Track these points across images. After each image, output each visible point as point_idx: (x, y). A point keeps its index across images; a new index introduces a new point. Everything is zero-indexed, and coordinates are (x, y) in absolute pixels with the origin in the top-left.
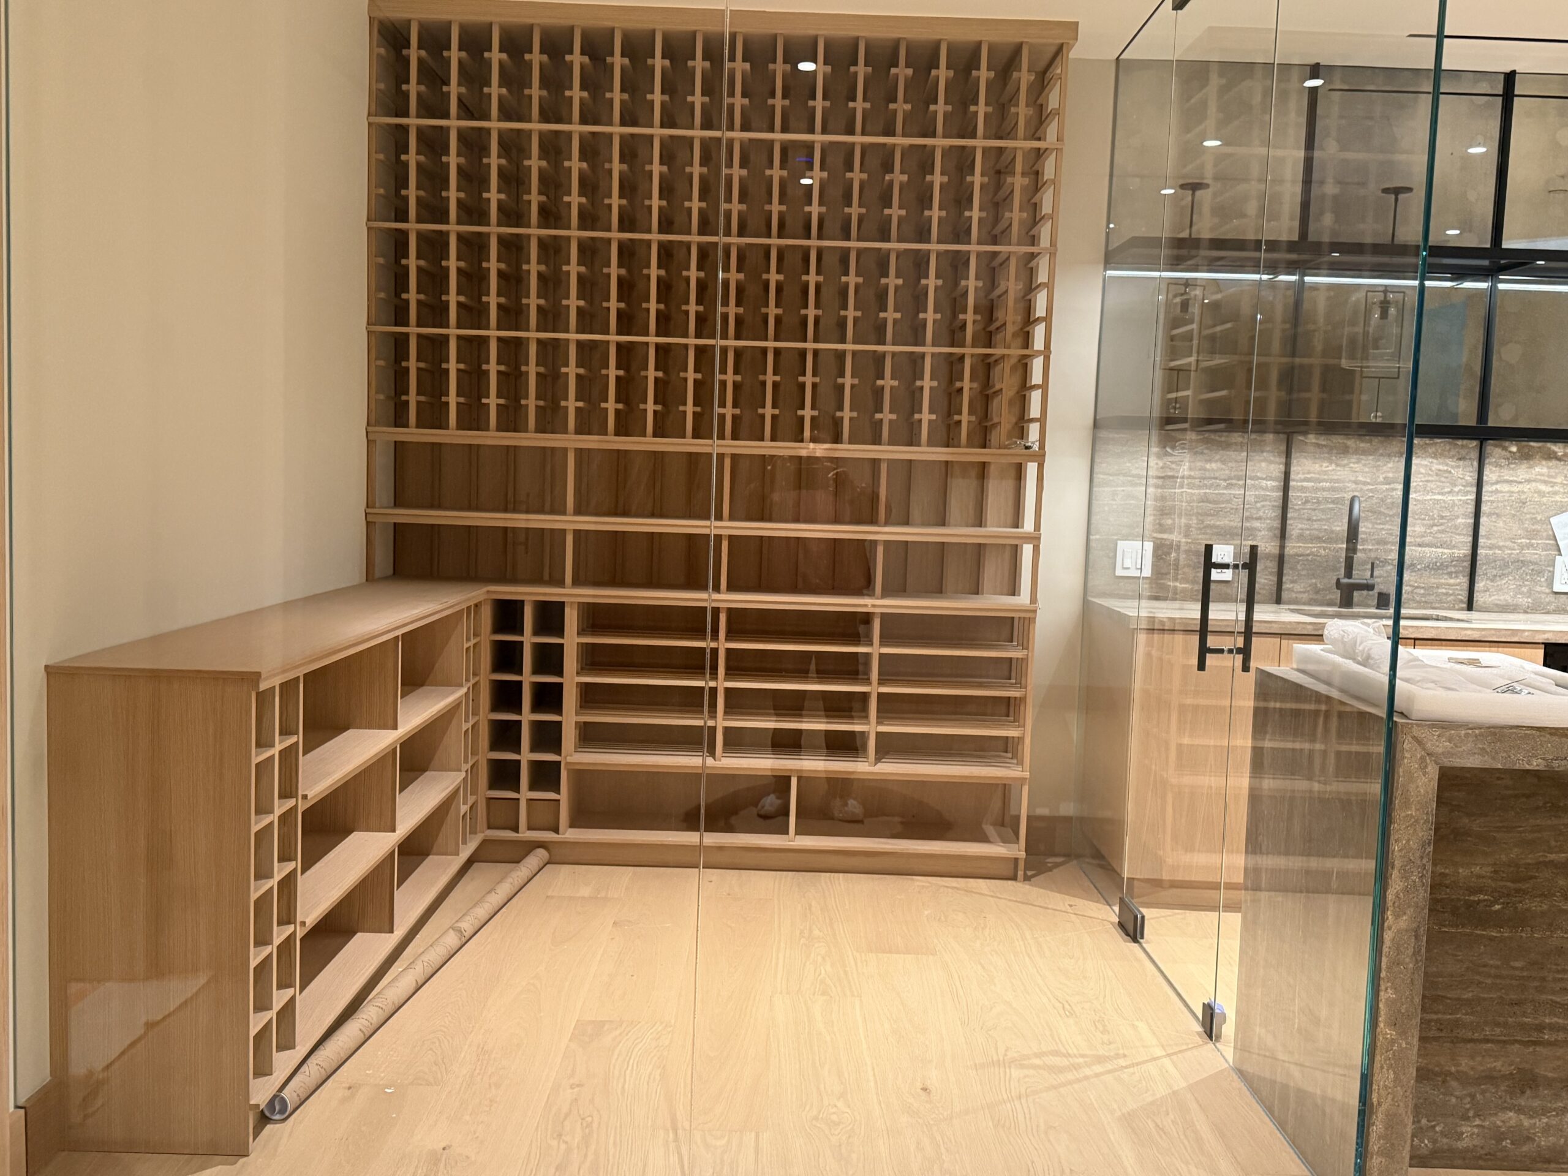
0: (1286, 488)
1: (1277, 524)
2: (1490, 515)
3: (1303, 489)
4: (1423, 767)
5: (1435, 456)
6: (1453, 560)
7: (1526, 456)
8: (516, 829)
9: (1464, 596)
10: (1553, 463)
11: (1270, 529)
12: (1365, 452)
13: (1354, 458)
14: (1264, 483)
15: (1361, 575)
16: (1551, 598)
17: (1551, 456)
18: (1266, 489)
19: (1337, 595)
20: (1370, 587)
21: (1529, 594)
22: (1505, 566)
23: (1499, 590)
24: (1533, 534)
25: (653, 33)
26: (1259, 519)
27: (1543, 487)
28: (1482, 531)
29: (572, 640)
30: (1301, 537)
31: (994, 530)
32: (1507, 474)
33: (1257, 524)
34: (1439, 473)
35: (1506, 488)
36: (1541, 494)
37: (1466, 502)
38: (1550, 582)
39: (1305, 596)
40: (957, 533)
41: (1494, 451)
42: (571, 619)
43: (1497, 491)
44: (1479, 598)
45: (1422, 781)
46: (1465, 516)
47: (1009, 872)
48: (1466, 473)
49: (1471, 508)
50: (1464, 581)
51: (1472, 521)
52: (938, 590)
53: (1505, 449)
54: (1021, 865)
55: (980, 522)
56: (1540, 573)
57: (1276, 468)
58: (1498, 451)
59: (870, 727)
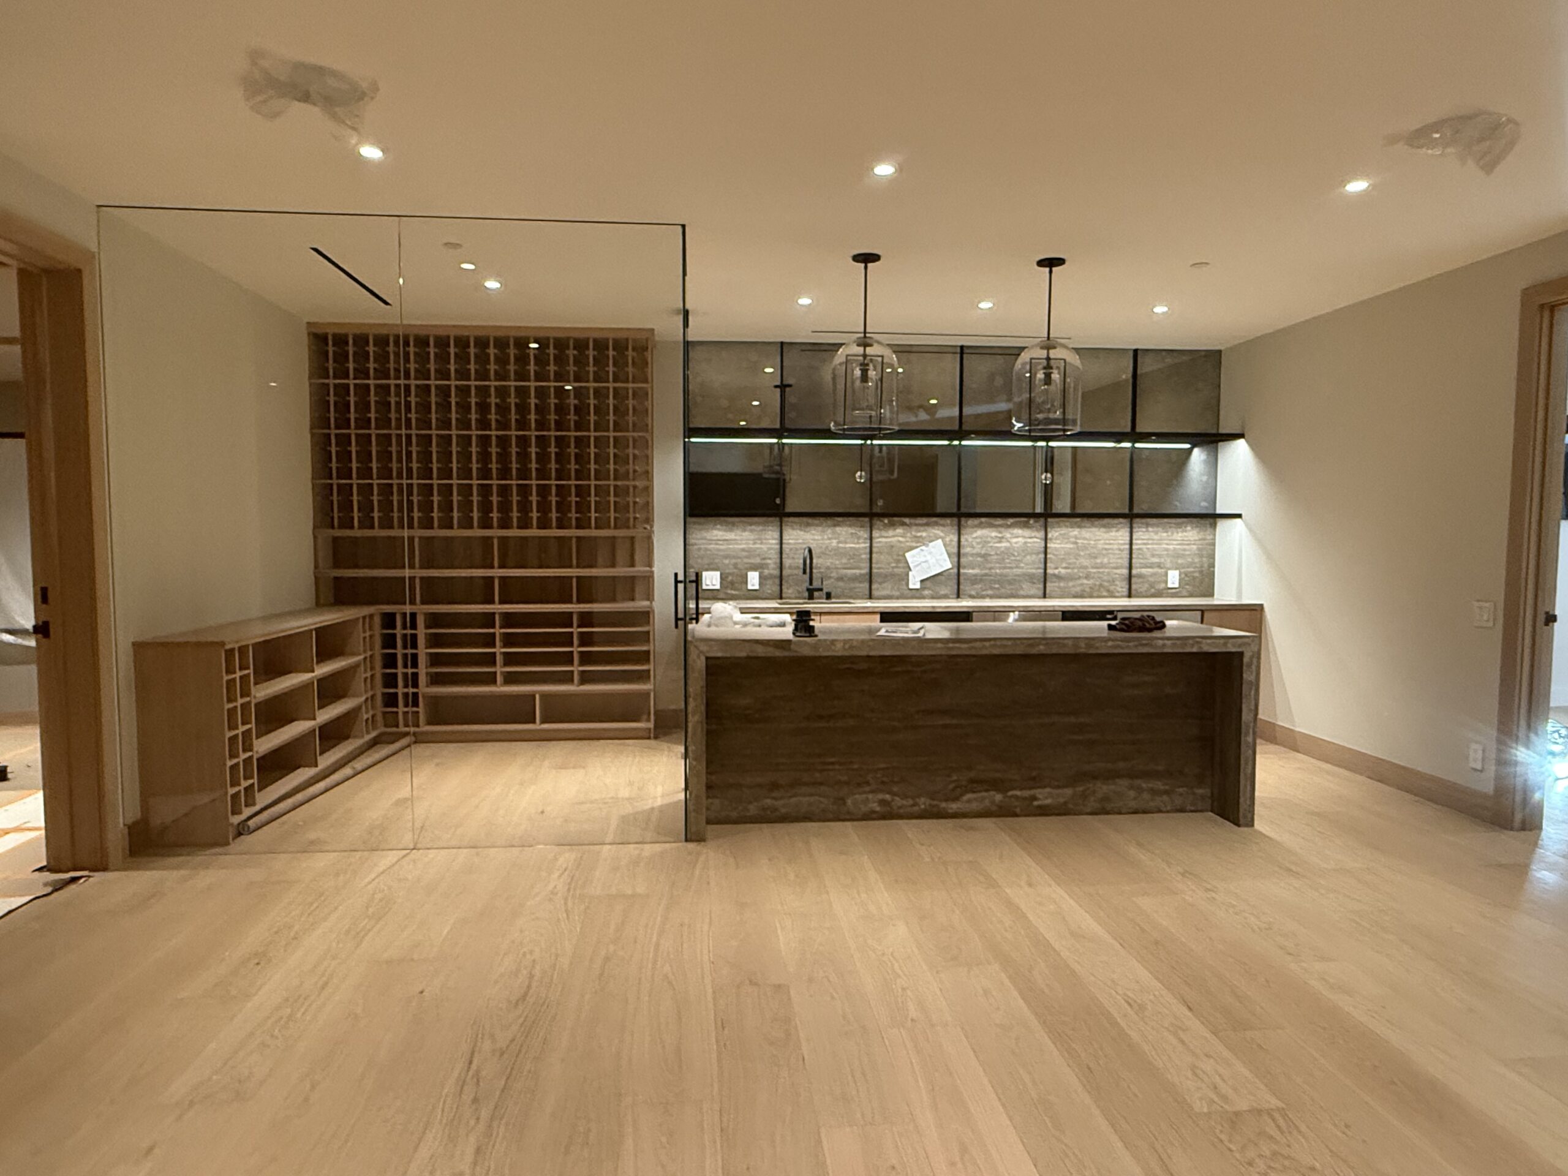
0: (781, 543)
1: (778, 561)
2: (877, 553)
3: (789, 544)
4: (699, 657)
5: (850, 526)
6: (861, 575)
7: (892, 525)
8: (397, 726)
9: (867, 592)
10: (905, 527)
11: (775, 563)
12: (817, 525)
13: (812, 528)
14: (771, 541)
15: (816, 584)
16: (908, 591)
17: (903, 524)
18: (772, 544)
19: (806, 594)
20: (821, 590)
21: (898, 589)
22: (886, 577)
23: (884, 589)
24: (898, 561)
25: (448, 337)
26: (770, 559)
27: (901, 539)
28: (874, 561)
29: (421, 632)
30: (790, 567)
31: (640, 569)
32: (884, 533)
33: (769, 561)
34: (852, 534)
35: (883, 540)
36: (900, 542)
37: (865, 548)
38: (907, 584)
39: (793, 596)
40: (620, 571)
41: (877, 523)
42: (420, 621)
43: (880, 542)
44: (875, 593)
45: (699, 662)
46: (865, 554)
47: (645, 736)
48: (865, 534)
49: (868, 550)
50: (867, 585)
51: (868, 556)
52: (613, 600)
53: (882, 521)
54: (652, 731)
55: (632, 565)
56: (903, 580)
57: (777, 535)
58: (878, 522)
59: (576, 668)
